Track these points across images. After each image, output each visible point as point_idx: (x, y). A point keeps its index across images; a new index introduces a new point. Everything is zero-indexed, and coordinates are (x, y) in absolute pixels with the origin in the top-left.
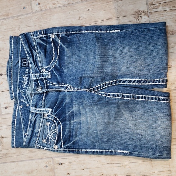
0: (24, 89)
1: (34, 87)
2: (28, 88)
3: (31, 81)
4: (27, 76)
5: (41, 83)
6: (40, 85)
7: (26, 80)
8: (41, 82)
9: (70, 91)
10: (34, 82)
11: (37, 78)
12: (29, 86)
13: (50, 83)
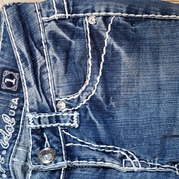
0: (4, 153)
1: (33, 149)
2: (16, 151)
3: (22, 129)
4: (14, 115)
5: (51, 138)
6: (47, 142)
7: (12, 126)
8: (52, 135)
9: (133, 171)
10: (32, 133)
11: (43, 126)
12: (18, 145)
13: (74, 139)
